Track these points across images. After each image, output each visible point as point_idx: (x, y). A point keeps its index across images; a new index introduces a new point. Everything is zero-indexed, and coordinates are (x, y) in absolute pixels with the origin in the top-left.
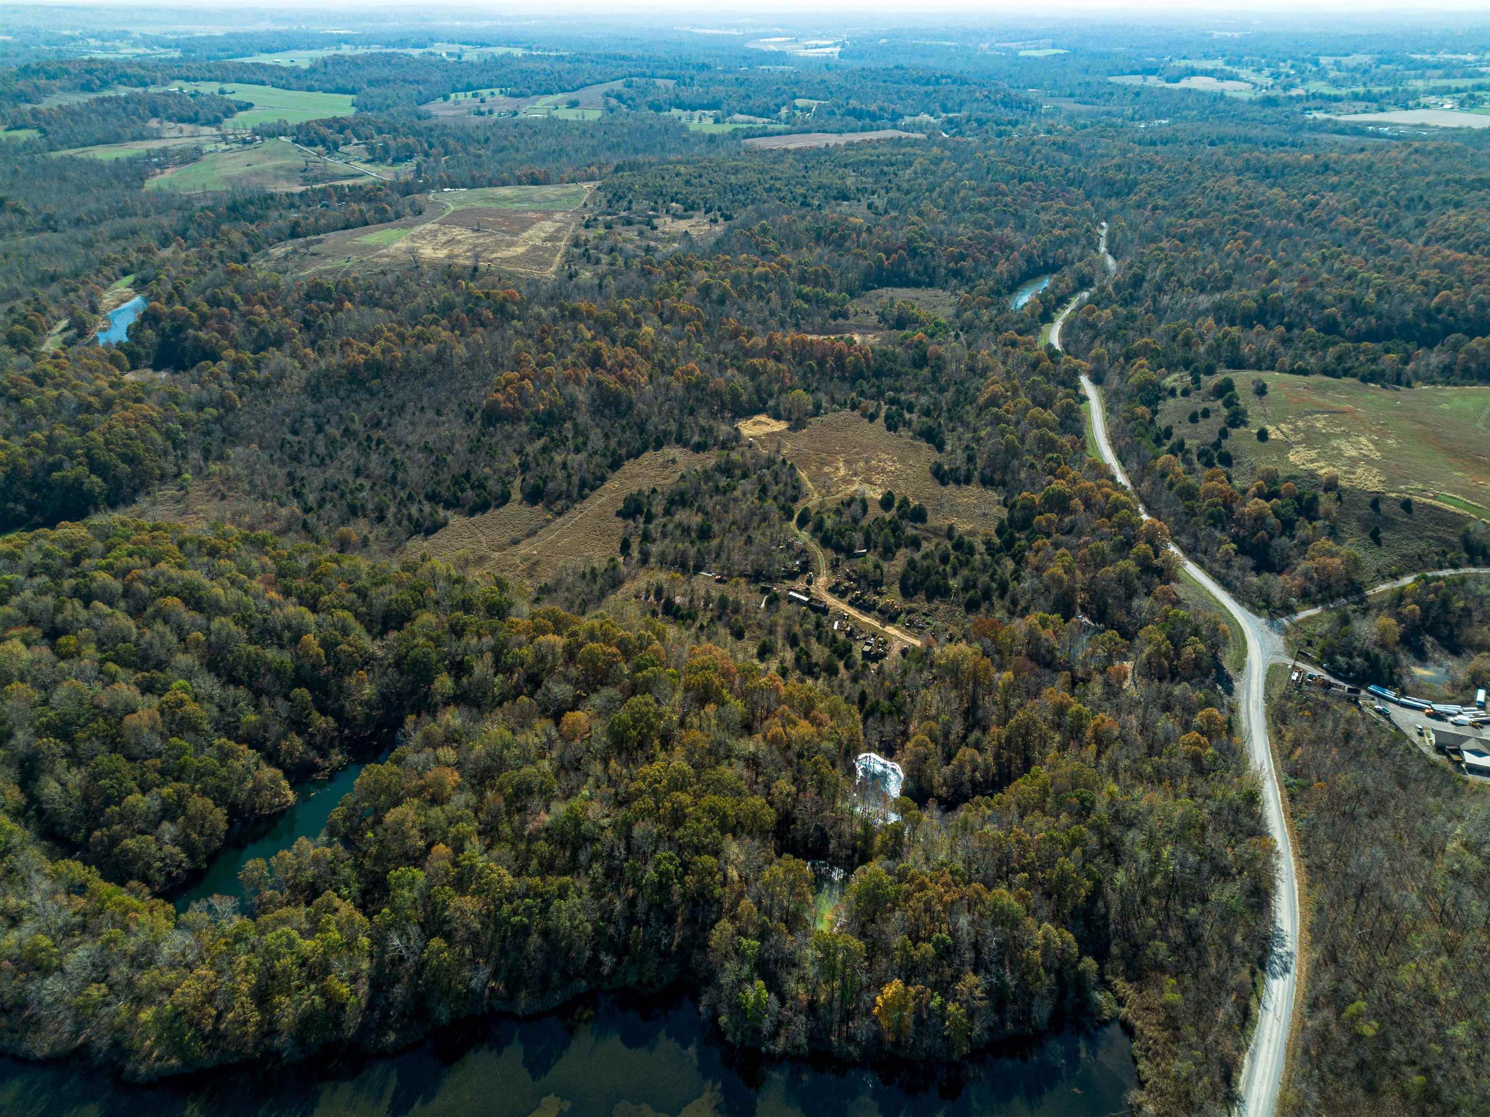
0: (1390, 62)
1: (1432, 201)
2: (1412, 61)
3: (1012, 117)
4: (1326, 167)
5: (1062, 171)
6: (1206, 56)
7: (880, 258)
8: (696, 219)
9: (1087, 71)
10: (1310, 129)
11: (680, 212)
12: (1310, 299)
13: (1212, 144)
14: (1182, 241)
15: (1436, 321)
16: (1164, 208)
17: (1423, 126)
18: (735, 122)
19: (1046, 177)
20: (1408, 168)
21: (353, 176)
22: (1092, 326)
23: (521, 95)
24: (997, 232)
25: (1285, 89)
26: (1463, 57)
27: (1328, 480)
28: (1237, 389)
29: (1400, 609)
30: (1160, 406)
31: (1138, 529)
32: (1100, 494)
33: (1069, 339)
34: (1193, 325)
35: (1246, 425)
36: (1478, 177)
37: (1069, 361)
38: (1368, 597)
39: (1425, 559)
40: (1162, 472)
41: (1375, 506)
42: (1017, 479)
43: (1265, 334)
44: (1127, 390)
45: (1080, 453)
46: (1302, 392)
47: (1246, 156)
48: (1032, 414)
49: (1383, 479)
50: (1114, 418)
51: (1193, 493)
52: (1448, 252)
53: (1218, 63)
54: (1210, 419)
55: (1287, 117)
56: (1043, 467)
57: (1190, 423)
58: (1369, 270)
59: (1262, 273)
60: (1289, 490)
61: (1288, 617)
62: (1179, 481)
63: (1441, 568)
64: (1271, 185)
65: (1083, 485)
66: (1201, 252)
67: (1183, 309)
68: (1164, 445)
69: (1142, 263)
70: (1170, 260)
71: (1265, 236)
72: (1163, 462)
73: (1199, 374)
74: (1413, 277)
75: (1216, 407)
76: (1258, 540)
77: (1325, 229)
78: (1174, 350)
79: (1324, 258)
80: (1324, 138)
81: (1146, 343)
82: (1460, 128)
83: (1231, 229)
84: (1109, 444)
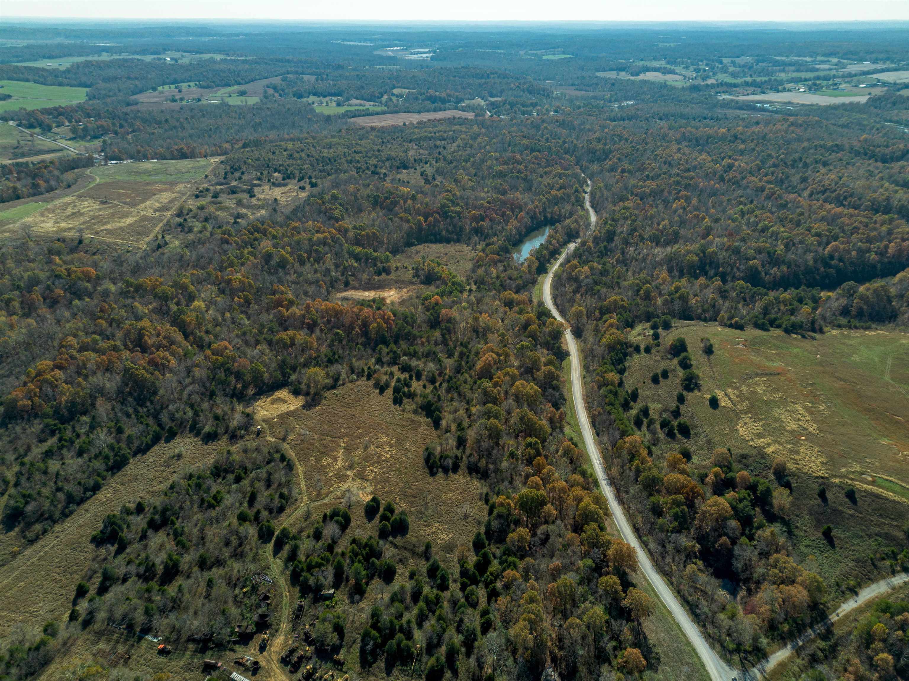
0: (763, 61)
1: (808, 161)
2: (777, 61)
3: (534, 100)
4: (736, 137)
5: (561, 142)
6: (655, 59)
7: (419, 221)
8: (289, 187)
9: (583, 69)
10: (722, 106)
11: (280, 180)
12: (737, 251)
13: (661, 119)
14: (642, 199)
15: (830, 267)
16: (629, 171)
17: (789, 103)
18: (351, 105)
19: (550, 148)
20: (789, 136)
21: (54, 151)
22: (576, 280)
23: (208, 87)
24: (510, 196)
25: (704, 79)
26: (804, 59)
27: (776, 461)
28: (689, 349)
29: (870, 652)
30: (627, 364)
31: (605, 551)
32: (571, 496)
33: (556, 292)
34: (652, 276)
35: (699, 390)
36: (834, 143)
37: (552, 324)
38: (832, 624)
39: (878, 563)
40: (630, 452)
41: (822, 495)
42: (498, 469)
43: (707, 286)
44: (599, 350)
45: (558, 430)
46: (741, 350)
47: (682, 129)
48: (517, 387)
49: (824, 460)
50: (589, 379)
51: (658, 484)
52: (828, 206)
53: (662, 63)
54: (669, 381)
55: (706, 99)
56: (522, 453)
57: (652, 385)
58: (776, 223)
59: (700, 230)
60: (743, 478)
61: (759, 666)
62: (644, 469)
63: (894, 573)
64: (700, 152)
65: (556, 484)
66: (655, 210)
67: (644, 260)
68: (632, 408)
69: (613, 220)
70: (633, 217)
71: (699, 195)
72: (631, 443)
73: (657, 328)
74: (809, 229)
75: (673, 367)
76: (721, 545)
77: (740, 186)
78: (637, 305)
79: (743, 213)
80: (731, 113)
81: (615, 300)
82: (812, 105)
83: (676, 189)
84: (586, 407)
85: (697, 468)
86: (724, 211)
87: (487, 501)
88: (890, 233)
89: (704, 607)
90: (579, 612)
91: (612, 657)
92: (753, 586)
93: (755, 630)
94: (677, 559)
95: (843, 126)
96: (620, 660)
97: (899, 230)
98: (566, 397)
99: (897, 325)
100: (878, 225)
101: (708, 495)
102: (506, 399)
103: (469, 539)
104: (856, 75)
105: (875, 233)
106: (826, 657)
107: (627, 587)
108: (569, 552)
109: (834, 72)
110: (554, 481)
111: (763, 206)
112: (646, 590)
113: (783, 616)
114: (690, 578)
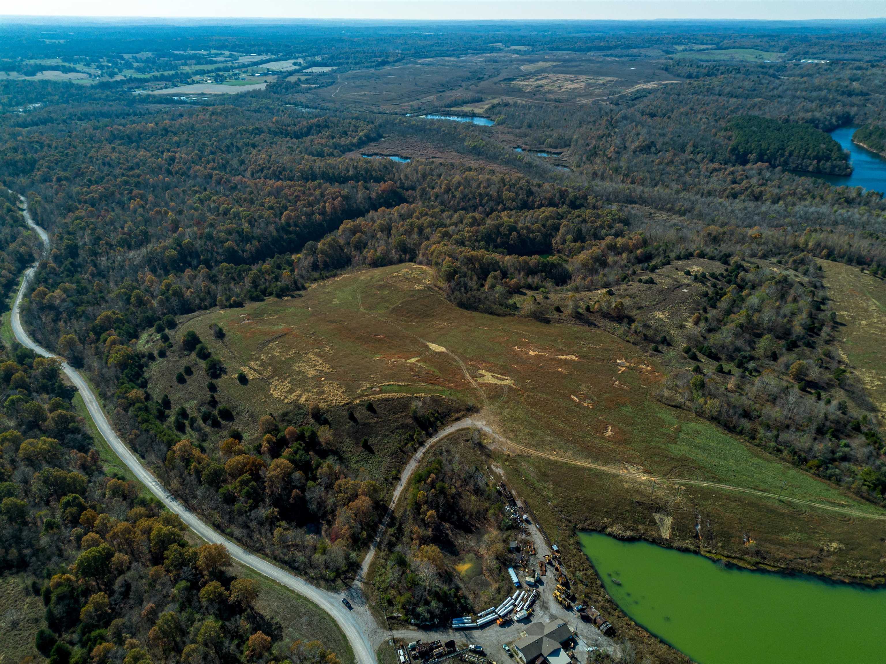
0: (164, 56)
1: (240, 145)
2: (176, 55)
4: (166, 131)
6: (47, 57)
10: (140, 102)
12: (209, 237)
13: (80, 119)
14: (93, 205)
15: (290, 233)
16: (67, 179)
17: (203, 94)
20: (214, 125)
22: (51, 307)
25: (112, 75)
26: (200, 52)
27: (311, 407)
28: (201, 339)
29: (421, 516)
30: (146, 376)
31: (195, 564)
32: (138, 532)
33: (32, 328)
34: (137, 280)
35: (226, 373)
36: (254, 127)
37: (41, 363)
38: (393, 511)
39: (404, 449)
40: (183, 458)
41: (352, 417)
42: (38, 550)
43: (195, 277)
44: (110, 373)
45: (96, 473)
46: (249, 324)
47: (109, 128)
48: (25, 449)
49: (343, 389)
50: (111, 406)
51: (222, 475)
52: (271, 182)
53: (58, 61)
54: (195, 376)
55: (121, 95)
56: (62, 517)
57: (180, 386)
58: (234, 205)
59: (168, 224)
60: (292, 433)
61: (358, 577)
62: (203, 468)
63: (415, 450)
64: (137, 148)
65: (116, 529)
66: (113, 214)
67: (122, 267)
68: (168, 416)
69: (69, 233)
70: (91, 226)
71: (153, 191)
72: (180, 449)
73: (164, 330)
74: (262, 205)
75: (193, 362)
76: (294, 498)
77: (188, 176)
78: (133, 313)
79: (202, 201)
80: (153, 107)
81: (107, 316)
82: (223, 95)
83: (127, 189)
84: (119, 436)
85: (250, 444)
86: (183, 202)
87: (37, 591)
88: (322, 195)
89: (300, 557)
90: (191, 637)
91: (238, 655)
92: (330, 517)
93: (344, 550)
94: (263, 531)
95: (255, 111)
96: (247, 653)
97: (328, 191)
98: (92, 435)
99: (354, 267)
100: (312, 191)
101: (268, 461)
102: (15, 468)
103: (29, 646)
104: (249, 66)
105: (311, 198)
106: (398, 539)
107: (229, 584)
108: (158, 587)
109: (230, 64)
110: (112, 527)
111: (217, 191)
112: (247, 575)
113: (360, 527)
114: (280, 541)
